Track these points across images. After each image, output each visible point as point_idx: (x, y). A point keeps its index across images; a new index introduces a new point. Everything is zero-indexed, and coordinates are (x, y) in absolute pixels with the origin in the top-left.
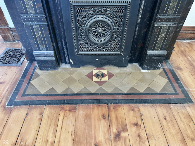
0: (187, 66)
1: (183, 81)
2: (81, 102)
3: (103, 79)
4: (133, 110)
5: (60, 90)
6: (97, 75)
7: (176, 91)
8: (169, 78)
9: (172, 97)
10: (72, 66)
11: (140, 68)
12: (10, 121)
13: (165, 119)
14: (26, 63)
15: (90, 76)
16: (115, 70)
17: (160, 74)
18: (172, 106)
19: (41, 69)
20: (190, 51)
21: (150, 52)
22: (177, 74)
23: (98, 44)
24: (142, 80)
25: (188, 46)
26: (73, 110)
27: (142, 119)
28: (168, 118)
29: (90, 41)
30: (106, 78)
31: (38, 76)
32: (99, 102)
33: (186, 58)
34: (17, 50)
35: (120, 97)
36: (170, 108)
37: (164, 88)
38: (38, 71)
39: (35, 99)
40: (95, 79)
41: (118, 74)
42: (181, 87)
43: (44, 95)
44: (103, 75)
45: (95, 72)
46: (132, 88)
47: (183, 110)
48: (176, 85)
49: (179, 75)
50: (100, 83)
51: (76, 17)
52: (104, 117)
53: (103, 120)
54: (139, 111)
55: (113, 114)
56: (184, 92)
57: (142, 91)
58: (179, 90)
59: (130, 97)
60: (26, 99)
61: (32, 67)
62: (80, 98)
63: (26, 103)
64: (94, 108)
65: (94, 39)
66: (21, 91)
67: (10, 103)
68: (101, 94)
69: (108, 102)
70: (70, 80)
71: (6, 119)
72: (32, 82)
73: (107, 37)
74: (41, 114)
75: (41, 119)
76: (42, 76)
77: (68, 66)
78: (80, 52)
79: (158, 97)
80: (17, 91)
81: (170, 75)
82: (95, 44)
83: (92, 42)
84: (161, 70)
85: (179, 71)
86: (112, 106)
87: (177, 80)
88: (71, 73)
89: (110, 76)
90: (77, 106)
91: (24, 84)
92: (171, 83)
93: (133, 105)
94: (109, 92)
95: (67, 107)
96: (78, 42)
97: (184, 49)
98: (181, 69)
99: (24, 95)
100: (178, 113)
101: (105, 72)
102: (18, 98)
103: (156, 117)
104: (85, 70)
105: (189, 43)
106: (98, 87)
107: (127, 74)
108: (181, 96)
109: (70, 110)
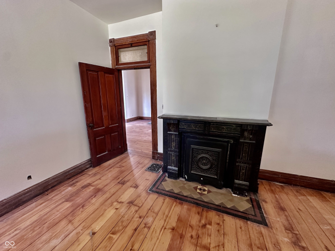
0: (273, 201)
1: (264, 210)
2: (186, 201)
3: (204, 193)
4: (219, 216)
5: (176, 191)
6: (200, 189)
7: (255, 214)
8: (253, 205)
9: (251, 217)
10: (186, 180)
11: (232, 192)
12: (148, 198)
13: (241, 228)
14: (161, 173)
15: (196, 188)
16: (214, 189)
17: (247, 201)
18: (249, 222)
19: (168, 177)
20: (280, 191)
21: (237, 181)
22: (261, 205)
23: (203, 169)
24: (231, 200)
25: (280, 187)
26: (181, 204)
27: (223, 222)
28: (243, 228)
29: (198, 166)
30: (206, 193)
31: (166, 180)
32: (197, 204)
33: (273, 195)
34: (158, 165)
35: (212, 206)
36: (247, 224)
37: (246, 210)
38: (167, 178)
39: (162, 191)
40: (198, 191)
41: (215, 192)
42: (261, 213)
43: (167, 191)
44: (204, 190)
45: (199, 187)
46: (222, 203)
47: (257, 228)
48: (257, 211)
49: (263, 205)
50: (201, 194)
51: (192, 153)
52: (198, 213)
53: (197, 215)
54: (223, 217)
55: (205, 213)
56: (263, 217)
57: (229, 207)
58: (258, 215)
59: (219, 208)
60: (158, 190)
61: (164, 176)
62: (186, 198)
63: (157, 193)
64: (193, 207)
65: (201, 166)
66: (157, 186)
67: (150, 190)
68: (200, 201)
69: (204, 206)
70: (183, 188)
71: (147, 197)
72: (163, 183)
73: (208, 166)
74: (164, 200)
75: (163, 203)
76: (168, 181)
77: (184, 180)
78: (192, 172)
79: (240, 214)
80: (154, 185)
81: (255, 204)
82: (202, 169)
83: (200, 167)
84: (248, 198)
85: (263, 203)
86: (205, 209)
87: (259, 208)
88: (184, 184)
89: (209, 192)
90: (184, 202)
91: (158, 183)
92: (254, 208)
93: (220, 213)
94: (206, 201)
95: (178, 201)
96: (192, 166)
97: (275, 189)
98: (266, 202)
99: (157, 188)
100: (253, 228)
101: (206, 189)
102: (154, 189)
103: (234, 224)
104: (193, 184)
105: (281, 186)
106: (199, 196)
107: (222, 194)
108: (259, 218)
109: (179, 203)
